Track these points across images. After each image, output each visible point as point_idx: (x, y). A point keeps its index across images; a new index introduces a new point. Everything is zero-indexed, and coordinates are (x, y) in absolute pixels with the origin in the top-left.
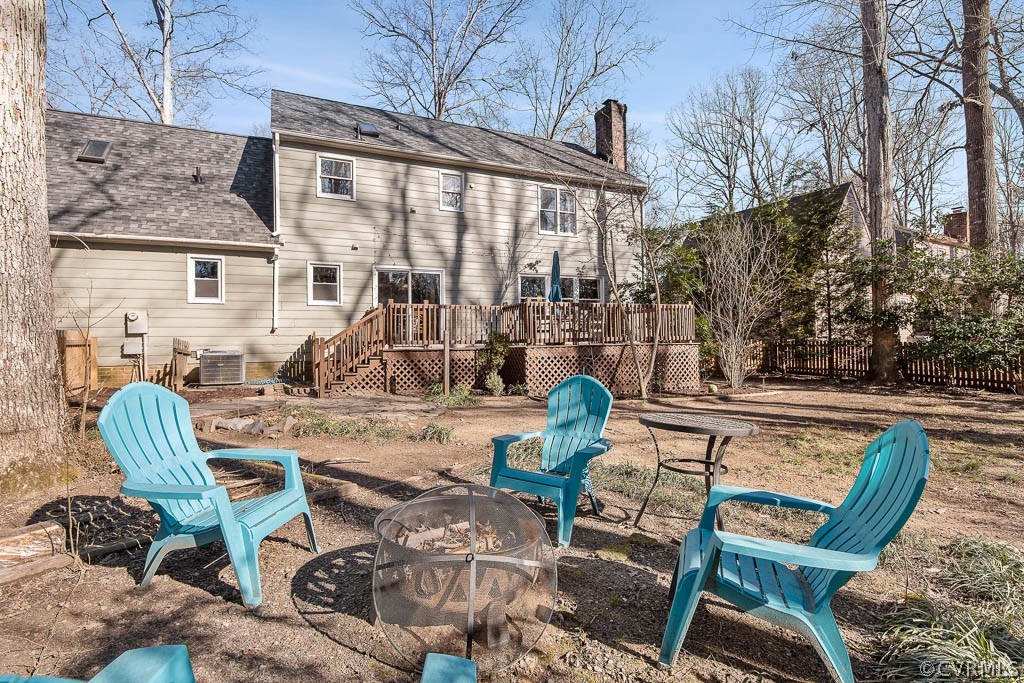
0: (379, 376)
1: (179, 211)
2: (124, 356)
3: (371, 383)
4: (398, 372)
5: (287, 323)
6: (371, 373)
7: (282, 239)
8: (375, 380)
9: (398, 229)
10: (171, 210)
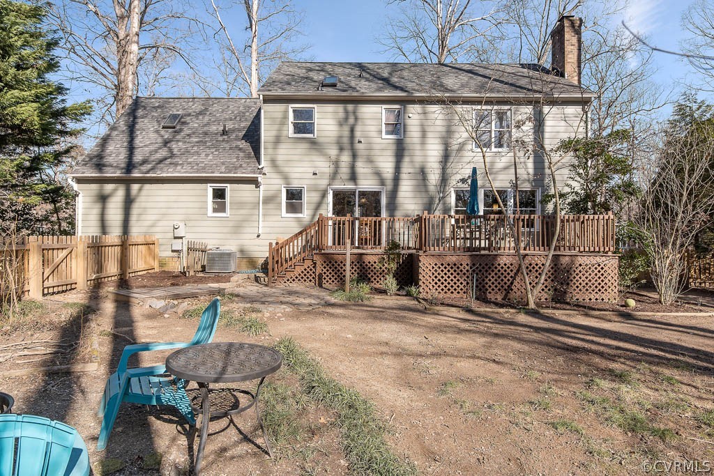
0: (311, 272)
1: (207, 155)
2: (173, 251)
3: (305, 278)
4: (325, 270)
5: (268, 230)
6: (305, 270)
7: (265, 170)
8: (308, 275)
9: (346, 158)
10: (203, 155)
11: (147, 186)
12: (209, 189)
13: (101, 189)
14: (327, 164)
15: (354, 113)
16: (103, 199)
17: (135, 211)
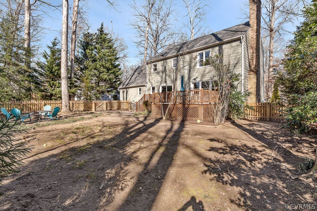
7: (148, 82)
9: (164, 76)
11: (129, 89)
12: (138, 88)
13: (123, 90)
14: (159, 77)
15: (166, 61)
16: (123, 92)
17: (128, 94)
